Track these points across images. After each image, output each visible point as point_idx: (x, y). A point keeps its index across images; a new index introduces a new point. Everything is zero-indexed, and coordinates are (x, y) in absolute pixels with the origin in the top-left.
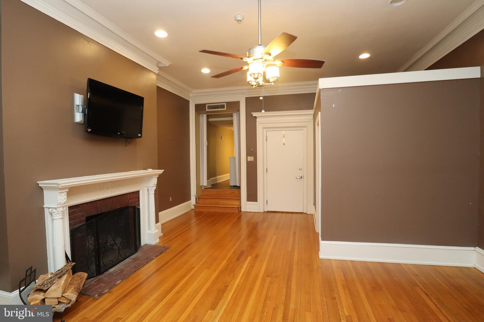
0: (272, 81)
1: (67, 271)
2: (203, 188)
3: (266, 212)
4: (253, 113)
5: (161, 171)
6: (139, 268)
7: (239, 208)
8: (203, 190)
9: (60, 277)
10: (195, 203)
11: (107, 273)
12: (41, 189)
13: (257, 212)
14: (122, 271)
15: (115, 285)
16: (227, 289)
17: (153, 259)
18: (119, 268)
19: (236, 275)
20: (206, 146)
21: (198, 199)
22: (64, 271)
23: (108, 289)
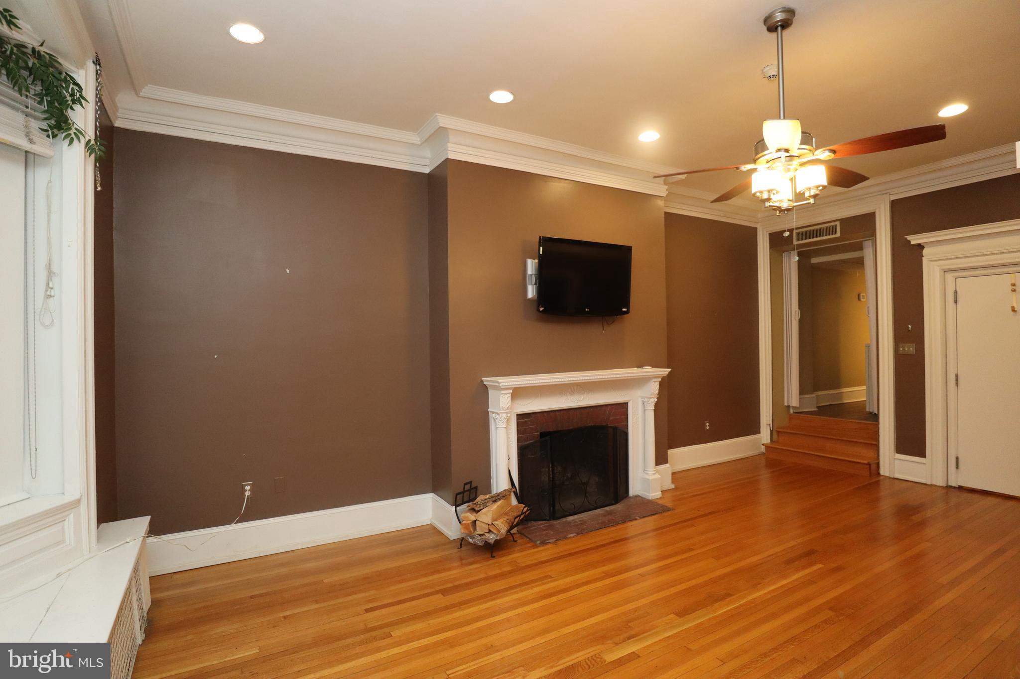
0: (810, 196)
1: (504, 497)
2: (791, 411)
3: (955, 488)
4: (909, 238)
5: (665, 371)
6: (608, 526)
7: (874, 467)
8: (790, 415)
9: (495, 501)
10: (769, 441)
11: (564, 520)
12: (486, 387)
13: (925, 484)
14: (583, 522)
15: (565, 538)
16: (726, 599)
17: (636, 519)
18: (582, 518)
19: (762, 584)
20: (798, 321)
21: (776, 432)
22: (501, 495)
23: (555, 540)
